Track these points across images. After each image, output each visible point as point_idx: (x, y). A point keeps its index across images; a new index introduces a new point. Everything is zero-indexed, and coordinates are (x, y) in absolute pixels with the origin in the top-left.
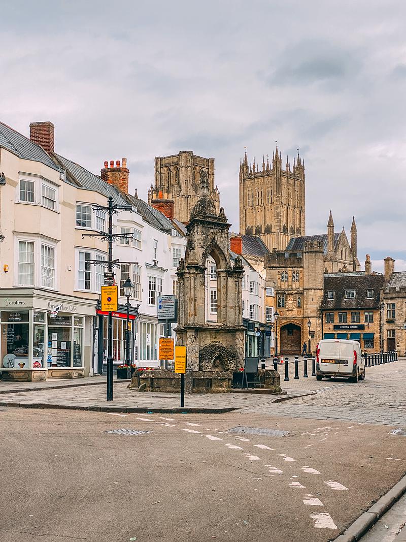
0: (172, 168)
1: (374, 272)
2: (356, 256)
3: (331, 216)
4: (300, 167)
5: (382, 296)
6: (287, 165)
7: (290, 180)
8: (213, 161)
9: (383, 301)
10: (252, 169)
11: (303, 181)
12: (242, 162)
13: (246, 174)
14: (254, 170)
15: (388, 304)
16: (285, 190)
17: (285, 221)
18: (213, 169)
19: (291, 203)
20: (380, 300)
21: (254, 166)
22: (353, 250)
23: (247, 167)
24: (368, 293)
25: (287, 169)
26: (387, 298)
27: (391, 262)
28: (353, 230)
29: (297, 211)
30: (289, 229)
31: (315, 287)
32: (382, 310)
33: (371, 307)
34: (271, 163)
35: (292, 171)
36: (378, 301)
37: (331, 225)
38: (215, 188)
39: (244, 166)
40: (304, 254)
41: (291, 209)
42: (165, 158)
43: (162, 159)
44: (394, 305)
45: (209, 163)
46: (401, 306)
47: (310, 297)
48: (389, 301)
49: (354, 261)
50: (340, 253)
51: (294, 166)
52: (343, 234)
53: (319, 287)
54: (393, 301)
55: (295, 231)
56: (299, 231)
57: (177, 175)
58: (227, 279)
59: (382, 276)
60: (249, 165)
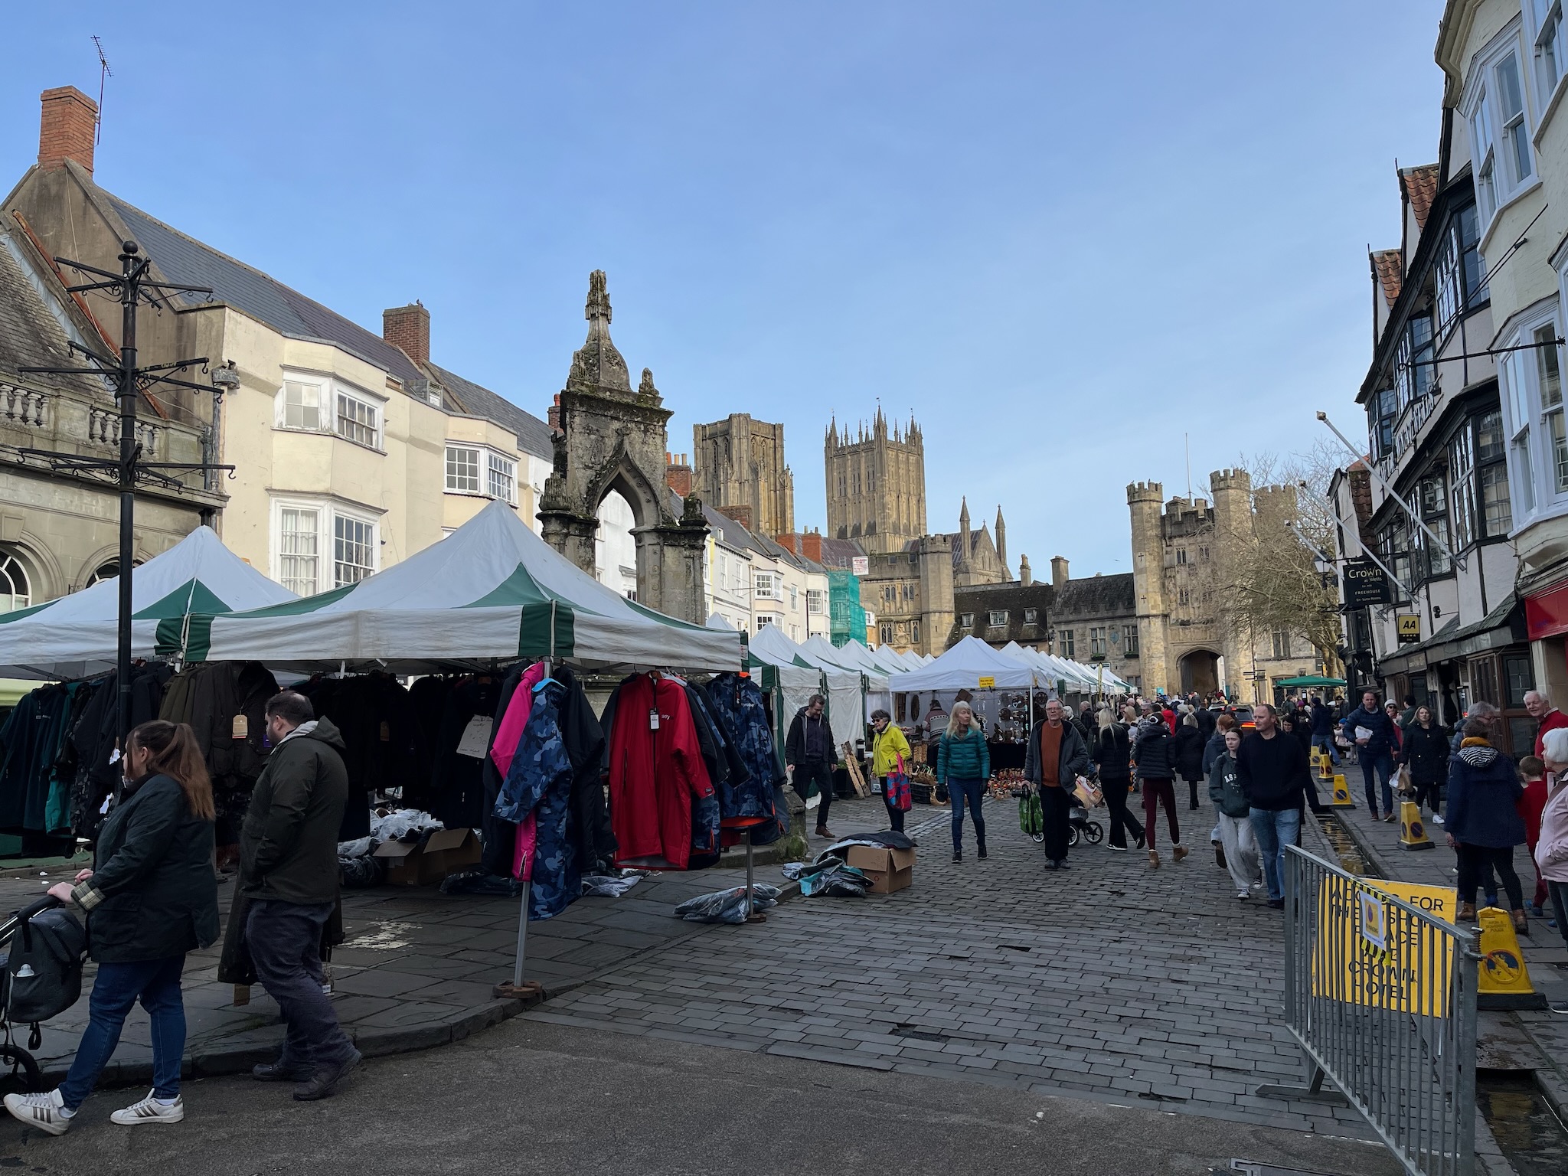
0: (720, 440)
1: (1035, 582)
2: (1005, 564)
3: (964, 506)
4: (915, 436)
5: (1050, 620)
6: (896, 432)
7: (901, 455)
8: (781, 426)
9: (1052, 627)
10: (844, 442)
11: (921, 455)
12: (829, 432)
13: (836, 451)
14: (847, 442)
15: (1060, 632)
16: (893, 469)
17: (895, 516)
18: (782, 439)
19: (903, 489)
20: (1048, 625)
21: (846, 436)
22: (1000, 554)
23: (836, 439)
24: (1029, 616)
25: (896, 438)
26: (1059, 623)
27: (1062, 564)
28: (1000, 526)
29: (913, 501)
30: (901, 528)
31: (939, 609)
32: (1051, 643)
33: (1034, 637)
34: (871, 432)
35: (903, 441)
36: (1045, 627)
37: (964, 518)
38: (785, 468)
39: (831, 438)
40: (921, 556)
41: (904, 498)
42: (709, 425)
43: (704, 427)
44: (1071, 633)
45: (775, 432)
46: (1083, 635)
47: (933, 625)
48: (1063, 628)
49: (1003, 573)
50: (981, 560)
51: (906, 434)
52: (984, 530)
53: (947, 609)
54: (1070, 627)
55: (912, 530)
56: (918, 530)
57: (728, 450)
58: (662, 550)
59: (1047, 587)
60: (839, 436)
